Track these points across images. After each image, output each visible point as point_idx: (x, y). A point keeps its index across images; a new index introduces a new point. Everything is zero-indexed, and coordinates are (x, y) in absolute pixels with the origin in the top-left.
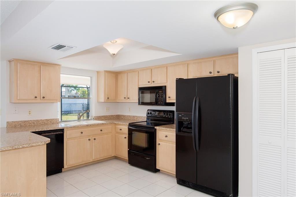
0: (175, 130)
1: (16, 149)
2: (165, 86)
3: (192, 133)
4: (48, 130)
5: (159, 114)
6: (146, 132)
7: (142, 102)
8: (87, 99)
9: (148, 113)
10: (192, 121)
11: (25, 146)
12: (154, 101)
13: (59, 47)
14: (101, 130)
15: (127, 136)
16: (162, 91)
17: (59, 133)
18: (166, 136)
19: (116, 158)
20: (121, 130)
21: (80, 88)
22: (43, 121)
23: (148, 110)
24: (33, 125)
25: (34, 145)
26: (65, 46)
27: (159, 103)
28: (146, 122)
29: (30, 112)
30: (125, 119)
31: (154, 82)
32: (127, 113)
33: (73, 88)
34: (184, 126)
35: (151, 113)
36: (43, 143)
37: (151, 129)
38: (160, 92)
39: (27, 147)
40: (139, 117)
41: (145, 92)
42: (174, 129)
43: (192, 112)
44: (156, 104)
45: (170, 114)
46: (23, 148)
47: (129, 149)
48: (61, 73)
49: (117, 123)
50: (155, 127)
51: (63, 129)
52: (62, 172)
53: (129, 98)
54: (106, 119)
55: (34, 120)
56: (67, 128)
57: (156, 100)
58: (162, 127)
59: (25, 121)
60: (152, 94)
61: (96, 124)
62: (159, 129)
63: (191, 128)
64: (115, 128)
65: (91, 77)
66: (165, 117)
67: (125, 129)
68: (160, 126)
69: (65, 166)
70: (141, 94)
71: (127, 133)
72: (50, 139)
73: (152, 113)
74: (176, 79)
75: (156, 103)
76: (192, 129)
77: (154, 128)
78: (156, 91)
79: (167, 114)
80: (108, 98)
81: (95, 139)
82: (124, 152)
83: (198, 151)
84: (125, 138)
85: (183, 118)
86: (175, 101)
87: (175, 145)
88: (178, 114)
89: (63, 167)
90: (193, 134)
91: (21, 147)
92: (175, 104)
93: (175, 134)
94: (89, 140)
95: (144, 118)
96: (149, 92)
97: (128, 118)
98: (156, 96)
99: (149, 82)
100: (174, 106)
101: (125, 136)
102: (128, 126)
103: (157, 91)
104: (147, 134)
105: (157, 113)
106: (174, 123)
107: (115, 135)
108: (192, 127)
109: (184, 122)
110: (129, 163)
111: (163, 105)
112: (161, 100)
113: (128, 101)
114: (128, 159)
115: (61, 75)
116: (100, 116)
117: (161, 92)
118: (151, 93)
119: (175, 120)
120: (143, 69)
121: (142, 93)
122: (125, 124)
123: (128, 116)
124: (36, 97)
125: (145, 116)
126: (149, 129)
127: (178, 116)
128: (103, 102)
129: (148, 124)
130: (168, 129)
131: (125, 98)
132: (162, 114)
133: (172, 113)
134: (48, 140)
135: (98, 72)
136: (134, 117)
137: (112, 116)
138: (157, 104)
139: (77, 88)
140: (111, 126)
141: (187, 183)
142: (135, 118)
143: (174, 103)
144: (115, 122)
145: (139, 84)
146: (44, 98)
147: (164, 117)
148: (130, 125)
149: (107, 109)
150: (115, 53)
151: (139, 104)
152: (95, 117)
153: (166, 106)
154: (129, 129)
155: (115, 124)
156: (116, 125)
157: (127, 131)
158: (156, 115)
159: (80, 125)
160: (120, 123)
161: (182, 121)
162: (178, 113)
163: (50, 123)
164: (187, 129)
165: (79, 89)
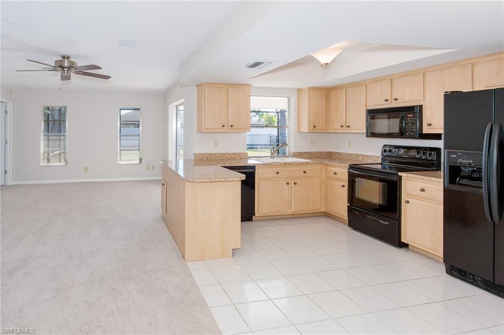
0: (443, 180)
1: (213, 182)
2: (421, 107)
3: (482, 188)
4: (238, 165)
5: (406, 152)
6: (381, 180)
7: (372, 132)
8: (277, 129)
9: (385, 151)
10: (482, 166)
11: (221, 180)
12: (397, 130)
13: (257, 64)
14: (305, 172)
15: (346, 184)
16: (414, 114)
17: (250, 170)
18: (423, 190)
19: (327, 215)
20: (336, 174)
21: (265, 113)
22: (230, 154)
23: (385, 145)
24: (219, 158)
25: (230, 179)
26: (263, 63)
27: (407, 134)
28: (380, 165)
29: (216, 143)
30: (341, 158)
31: (396, 100)
32: (345, 149)
33: (254, 114)
34: (462, 174)
35: (390, 151)
36: (239, 179)
37: (390, 176)
38: (409, 116)
39: (223, 181)
40: (367, 156)
41: (378, 116)
42: (440, 178)
43: (482, 151)
44: (400, 136)
45: (430, 154)
46: (219, 181)
47: (349, 205)
48: (251, 95)
49: (329, 163)
50: (400, 174)
51: (255, 166)
52: (252, 220)
53: (348, 127)
54: (311, 157)
55: (220, 154)
56: (259, 165)
57: (400, 129)
58: (415, 174)
59: (212, 154)
60: (391, 119)
61: (297, 163)
62: (407, 176)
63: (480, 179)
64: (327, 171)
65: (289, 98)
66: (420, 159)
67: (343, 172)
68: (410, 172)
69: (257, 214)
70: (370, 120)
71: (347, 179)
72: (245, 176)
73: (393, 150)
74: (445, 92)
75: (402, 134)
76: (482, 181)
77: (397, 175)
78: (401, 115)
79: (424, 153)
80: (315, 127)
81: (295, 184)
82: (341, 207)
83: (496, 223)
84: (343, 186)
85: (461, 160)
86: (441, 131)
87: (442, 207)
88: (449, 154)
89: (254, 215)
90: (484, 191)
91: (217, 180)
92: (443, 136)
93: (443, 188)
94: (288, 184)
95: (376, 159)
96: (386, 116)
97: (347, 157)
98: (401, 123)
99: (387, 100)
100: (441, 139)
101: (343, 184)
102: (349, 169)
103: (403, 114)
104: (381, 183)
105: (402, 151)
106: (440, 170)
107: (326, 181)
108: (482, 178)
109: (462, 168)
110: (349, 226)
111: (415, 137)
112: (413, 129)
113: (347, 130)
114: (347, 219)
115: (251, 97)
116: (301, 152)
117: (412, 115)
118: (389, 118)
119: (442, 164)
120: (375, 81)
121: (373, 118)
122: (343, 165)
123: (346, 154)
124: (223, 126)
125: (380, 155)
126: (387, 176)
127: (449, 156)
128: (307, 132)
129: (384, 168)
130: (427, 178)
131: (342, 126)
132: (413, 153)
133: (435, 151)
134: (243, 177)
135: (299, 91)
136: (358, 155)
137: (320, 152)
138: (404, 137)
139: (260, 113)
140: (319, 168)
141: (471, 277)
142: (360, 158)
143: (441, 134)
144: (326, 162)
145: (368, 104)
146: (232, 126)
147: (417, 159)
148: (351, 167)
149: (312, 143)
150: (329, 62)
151: (367, 136)
152: (294, 153)
153: (421, 139)
154: (350, 174)
155: (326, 164)
156: (328, 166)
157: (346, 177)
158: (401, 153)
159: (276, 163)
160: (333, 164)
161: (458, 165)
162: (448, 152)
163: (237, 158)
164: (470, 180)
165: (262, 114)
